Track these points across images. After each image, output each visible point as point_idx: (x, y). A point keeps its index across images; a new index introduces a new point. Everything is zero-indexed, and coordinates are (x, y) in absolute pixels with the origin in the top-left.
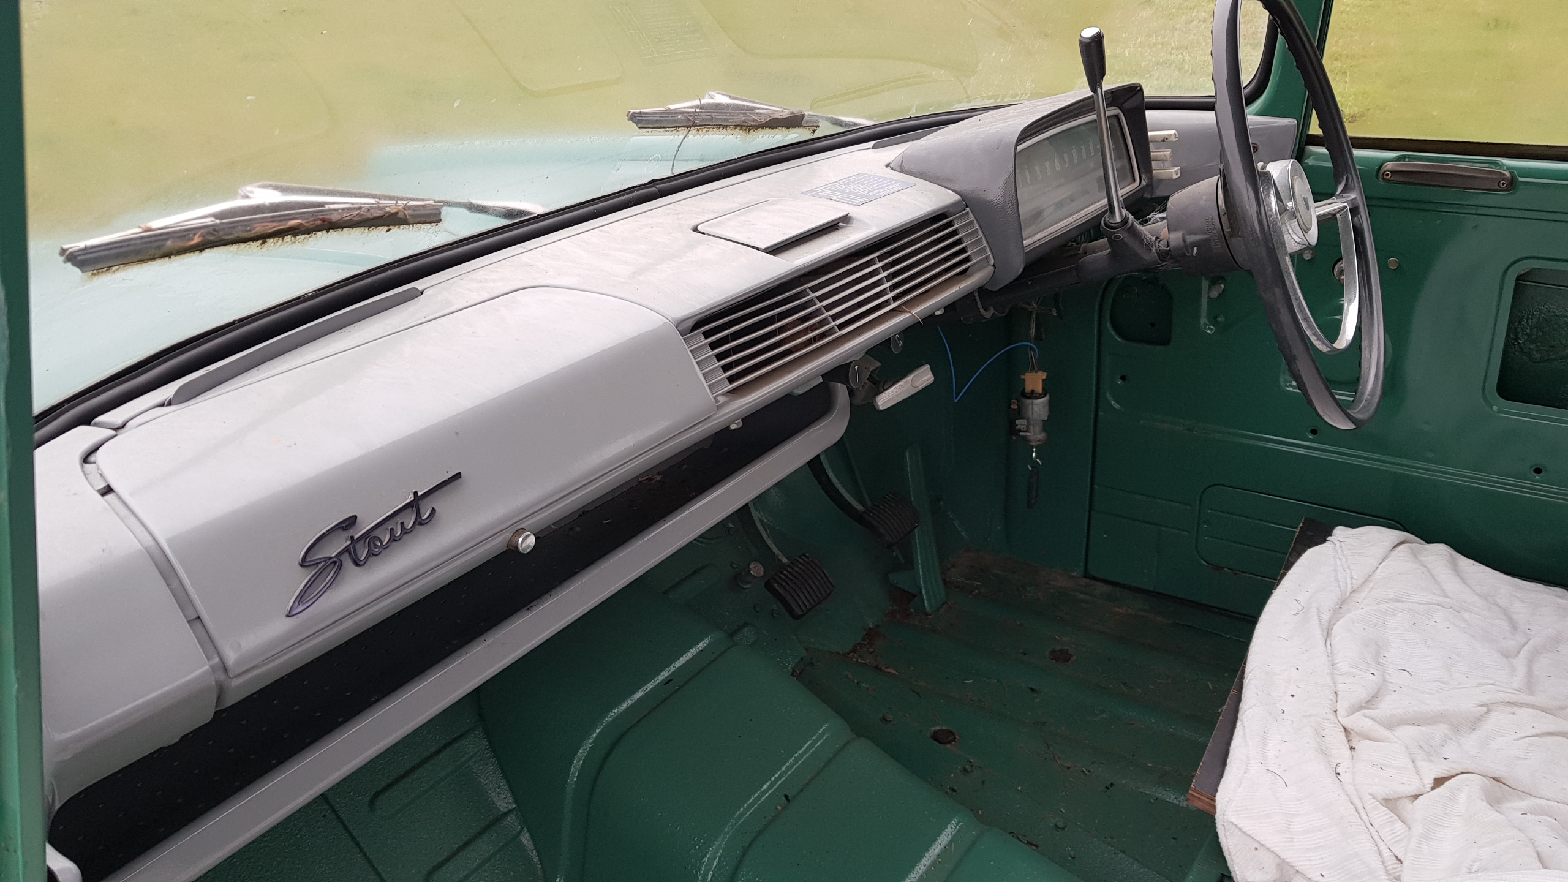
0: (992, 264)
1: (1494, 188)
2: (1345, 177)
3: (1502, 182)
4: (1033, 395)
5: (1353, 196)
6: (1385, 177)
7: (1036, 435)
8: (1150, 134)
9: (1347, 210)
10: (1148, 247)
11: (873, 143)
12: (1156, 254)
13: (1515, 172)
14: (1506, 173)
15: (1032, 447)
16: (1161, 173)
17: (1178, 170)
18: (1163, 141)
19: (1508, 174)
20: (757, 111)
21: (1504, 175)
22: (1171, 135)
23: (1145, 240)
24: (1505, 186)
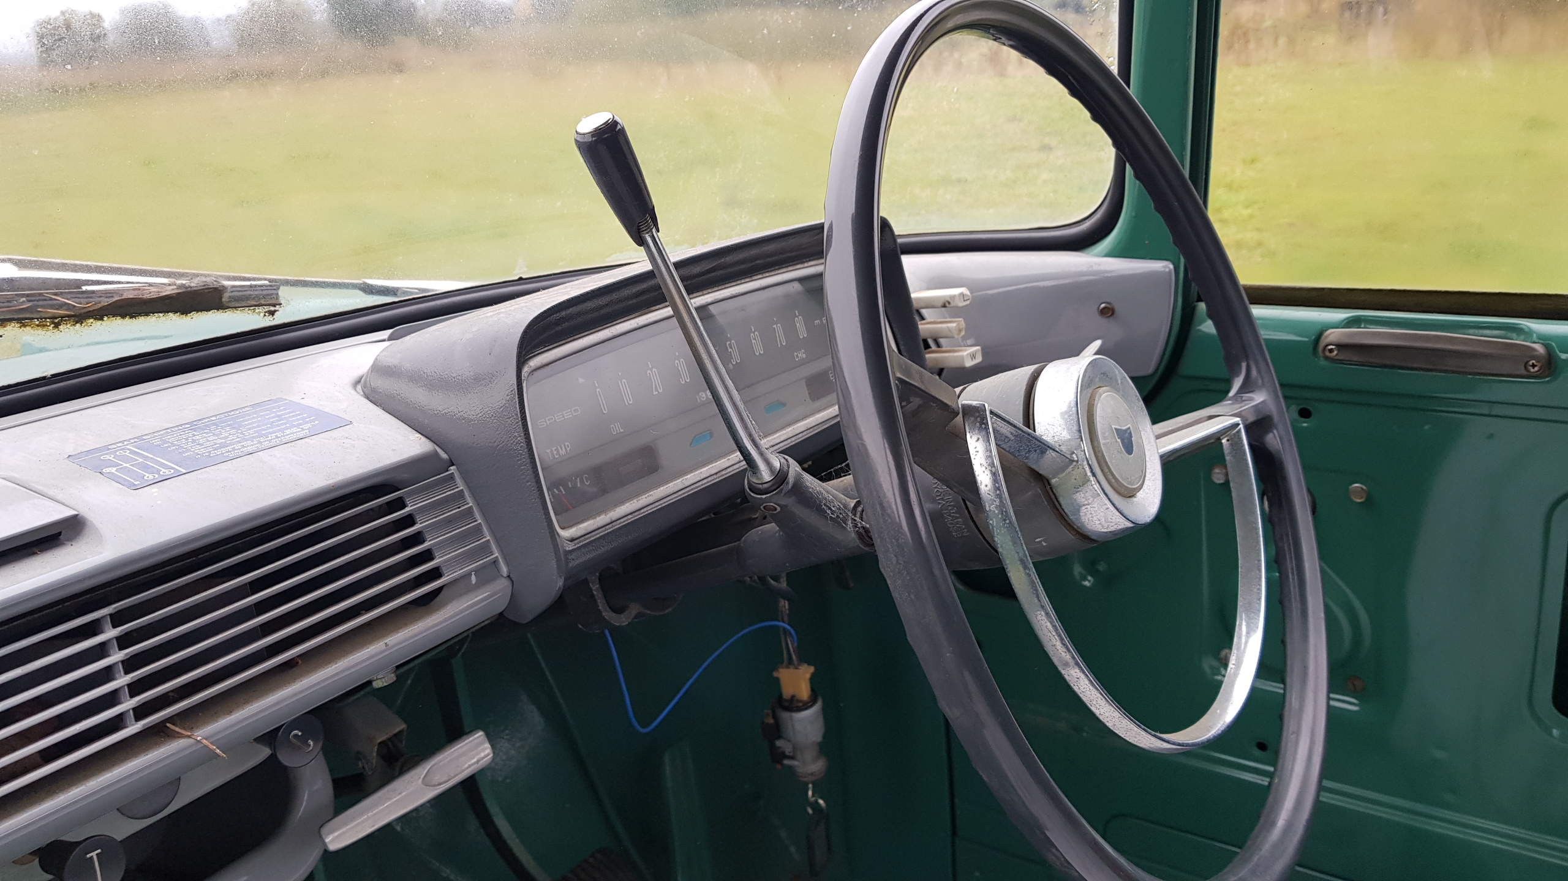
0: (505, 574)
1: (1519, 373)
2: (1244, 365)
3: (1531, 363)
4: (794, 705)
5: (1259, 397)
6: (1327, 354)
7: (810, 766)
8: (913, 295)
9: (1240, 430)
10: (839, 522)
11: (390, 331)
12: (853, 535)
13: (1554, 344)
14: (1537, 346)
15: (807, 784)
16: (946, 357)
17: (976, 352)
18: (944, 306)
19: (1539, 348)
20: (84, 288)
21: (1534, 350)
22: (954, 297)
23: (829, 512)
24: (1536, 369)
